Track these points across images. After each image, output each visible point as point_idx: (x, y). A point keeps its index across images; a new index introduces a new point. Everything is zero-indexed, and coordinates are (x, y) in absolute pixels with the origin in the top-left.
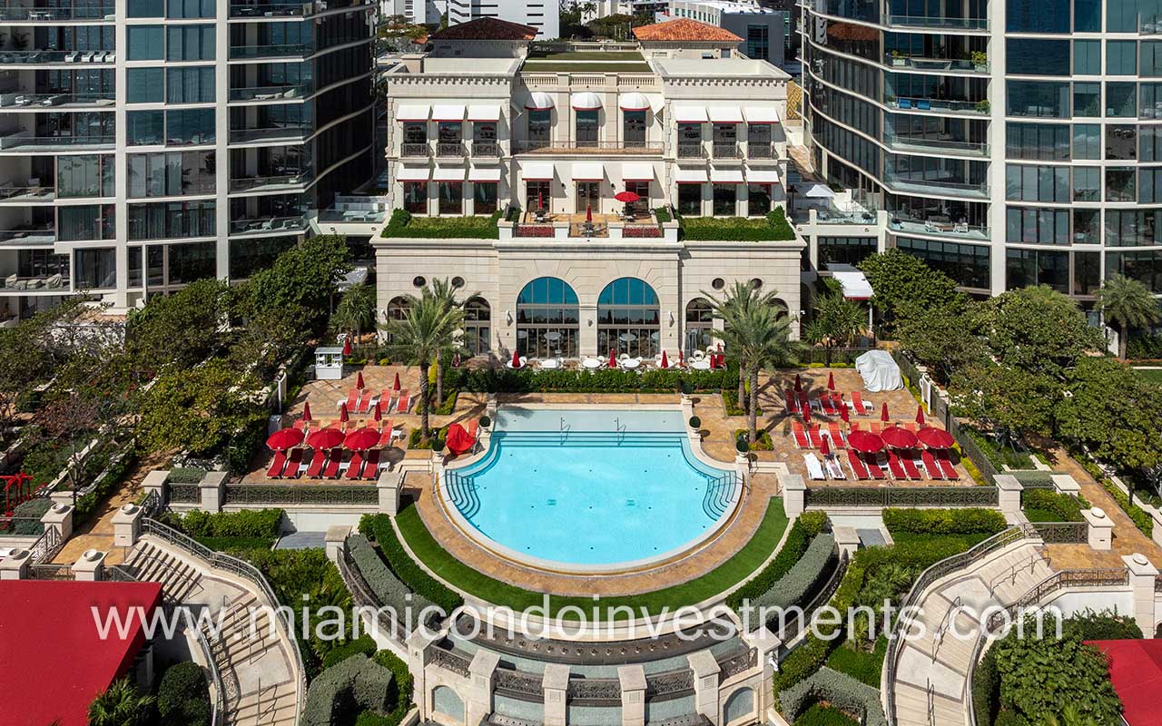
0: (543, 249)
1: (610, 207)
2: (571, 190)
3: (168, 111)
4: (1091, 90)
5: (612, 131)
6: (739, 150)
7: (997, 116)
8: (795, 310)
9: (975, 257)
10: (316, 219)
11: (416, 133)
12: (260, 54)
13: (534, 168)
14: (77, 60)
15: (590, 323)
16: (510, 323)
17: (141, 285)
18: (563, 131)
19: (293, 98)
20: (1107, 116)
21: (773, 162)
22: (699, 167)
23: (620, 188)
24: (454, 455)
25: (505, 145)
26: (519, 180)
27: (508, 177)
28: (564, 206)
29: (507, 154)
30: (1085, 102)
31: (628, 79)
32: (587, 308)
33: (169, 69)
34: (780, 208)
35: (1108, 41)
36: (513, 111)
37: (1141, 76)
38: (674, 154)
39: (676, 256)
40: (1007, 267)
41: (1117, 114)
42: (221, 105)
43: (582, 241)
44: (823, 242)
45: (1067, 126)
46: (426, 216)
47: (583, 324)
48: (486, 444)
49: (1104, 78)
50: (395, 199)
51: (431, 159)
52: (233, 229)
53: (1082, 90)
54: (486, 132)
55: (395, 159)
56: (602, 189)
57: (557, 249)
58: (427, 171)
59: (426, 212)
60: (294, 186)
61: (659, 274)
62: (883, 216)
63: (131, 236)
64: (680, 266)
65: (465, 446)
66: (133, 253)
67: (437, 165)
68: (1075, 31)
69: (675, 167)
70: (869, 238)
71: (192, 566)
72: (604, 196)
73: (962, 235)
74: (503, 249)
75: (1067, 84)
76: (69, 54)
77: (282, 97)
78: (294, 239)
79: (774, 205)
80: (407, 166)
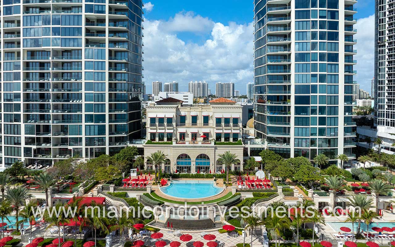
0: (183, 147)
1: (199, 139)
2: (190, 136)
3: (95, 115)
4: (315, 108)
5: (200, 121)
6: (231, 125)
7: (293, 115)
8: (242, 162)
9: (287, 151)
10: (129, 143)
11: (153, 120)
12: (115, 101)
13: (181, 130)
14: (73, 101)
15: (194, 165)
16: (175, 165)
17: (88, 157)
18: (189, 121)
19: (124, 112)
20: (319, 115)
21: (238, 128)
22: (221, 129)
23: (202, 134)
24: (162, 185)
25: (174, 124)
26: (178, 133)
27: (175, 132)
28: (188, 139)
29: (175, 126)
30: (314, 111)
31: (204, 108)
32: (193, 161)
33: (95, 104)
34: (240, 140)
35: (319, 96)
36: (176, 116)
37: (327, 105)
38: (215, 126)
39: (214, 148)
40: (294, 153)
41: (321, 114)
42: (107, 113)
43: (192, 145)
44: (251, 149)
45: (309, 117)
46: (155, 142)
47: (192, 165)
48: (169, 184)
49: (318, 105)
50: (148, 137)
51: (157, 127)
52: (110, 145)
53: (313, 108)
54: (170, 120)
55: (148, 128)
56: (198, 135)
57: (186, 147)
58: (156, 130)
59: (155, 141)
60: (124, 135)
61: (210, 153)
62: (266, 142)
63: (86, 145)
64: (215, 151)
65: (165, 184)
66: (87, 149)
67: (158, 129)
68: (311, 93)
69: (215, 129)
70: (263, 148)
71: (109, 200)
72: (198, 137)
73: (284, 146)
74: (174, 147)
75: (309, 107)
76: (71, 100)
77: (121, 112)
78: (124, 147)
79: (239, 139)
80: (151, 129)
